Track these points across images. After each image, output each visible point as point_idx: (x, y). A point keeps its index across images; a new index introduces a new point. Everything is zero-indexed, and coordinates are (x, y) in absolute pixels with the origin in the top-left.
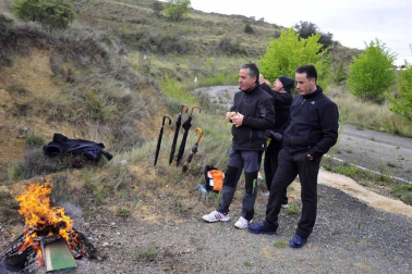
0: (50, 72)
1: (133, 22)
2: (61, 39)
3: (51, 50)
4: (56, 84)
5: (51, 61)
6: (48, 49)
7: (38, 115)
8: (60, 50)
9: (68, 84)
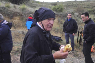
0: (58, 22)
1: (93, 7)
2: (60, 14)
3: (58, 17)
4: (58, 24)
5: (58, 19)
6: (57, 17)
7: (53, 31)
8: (60, 17)
9: (61, 24)
